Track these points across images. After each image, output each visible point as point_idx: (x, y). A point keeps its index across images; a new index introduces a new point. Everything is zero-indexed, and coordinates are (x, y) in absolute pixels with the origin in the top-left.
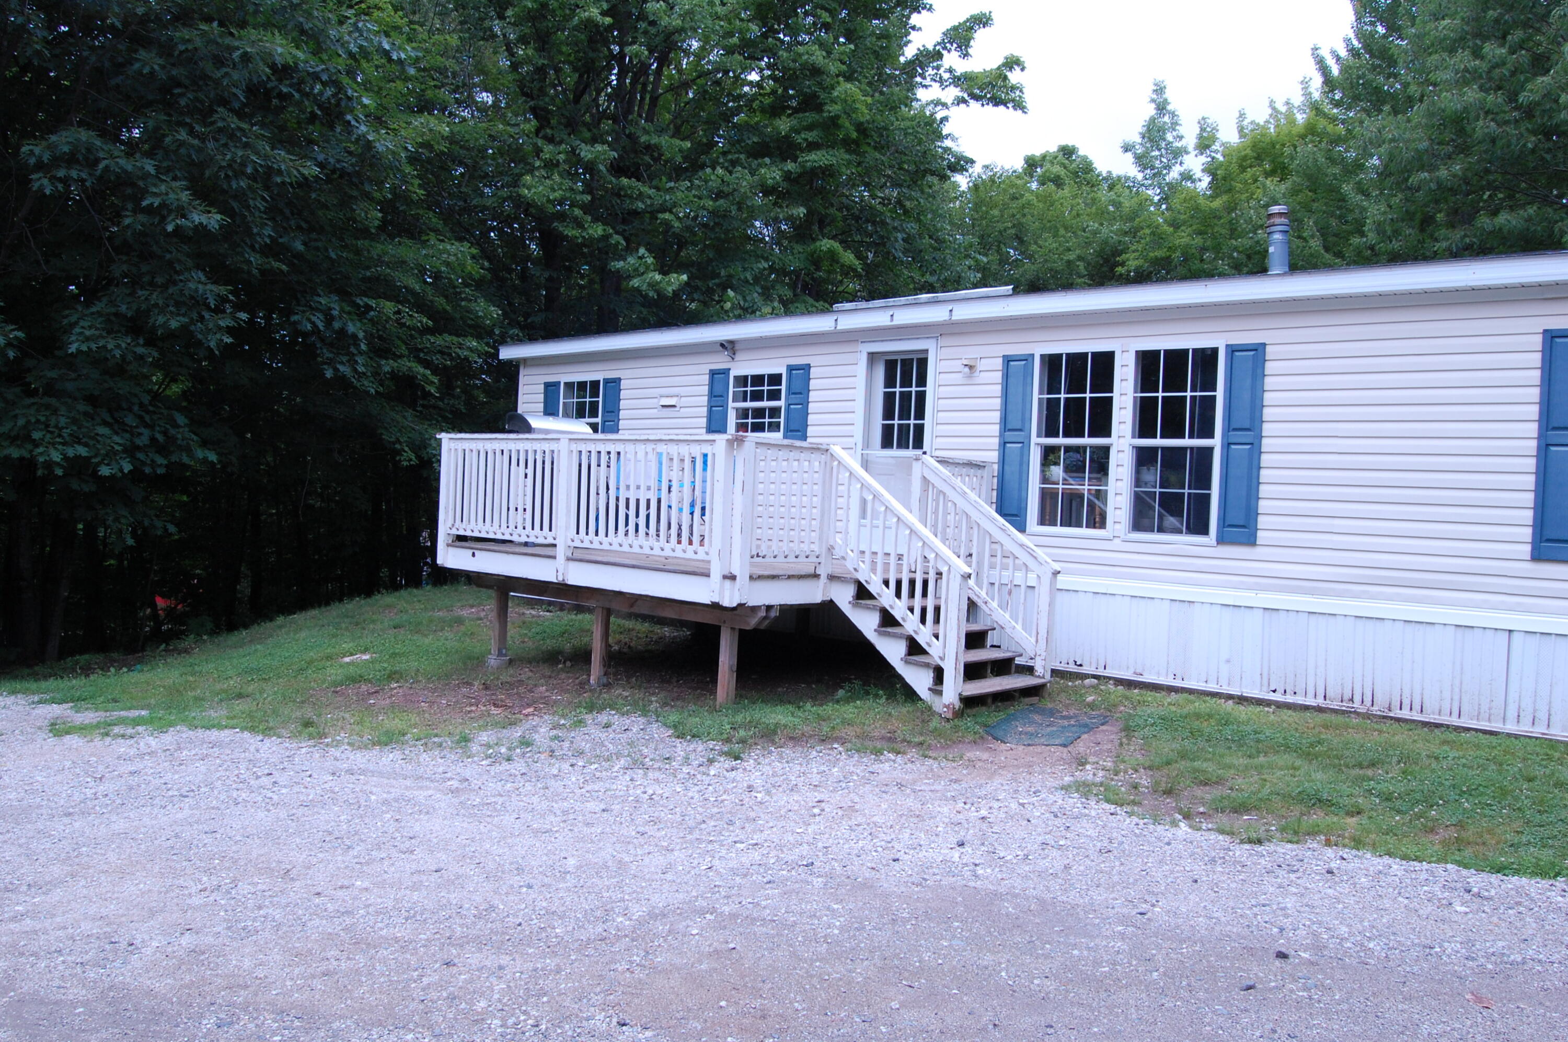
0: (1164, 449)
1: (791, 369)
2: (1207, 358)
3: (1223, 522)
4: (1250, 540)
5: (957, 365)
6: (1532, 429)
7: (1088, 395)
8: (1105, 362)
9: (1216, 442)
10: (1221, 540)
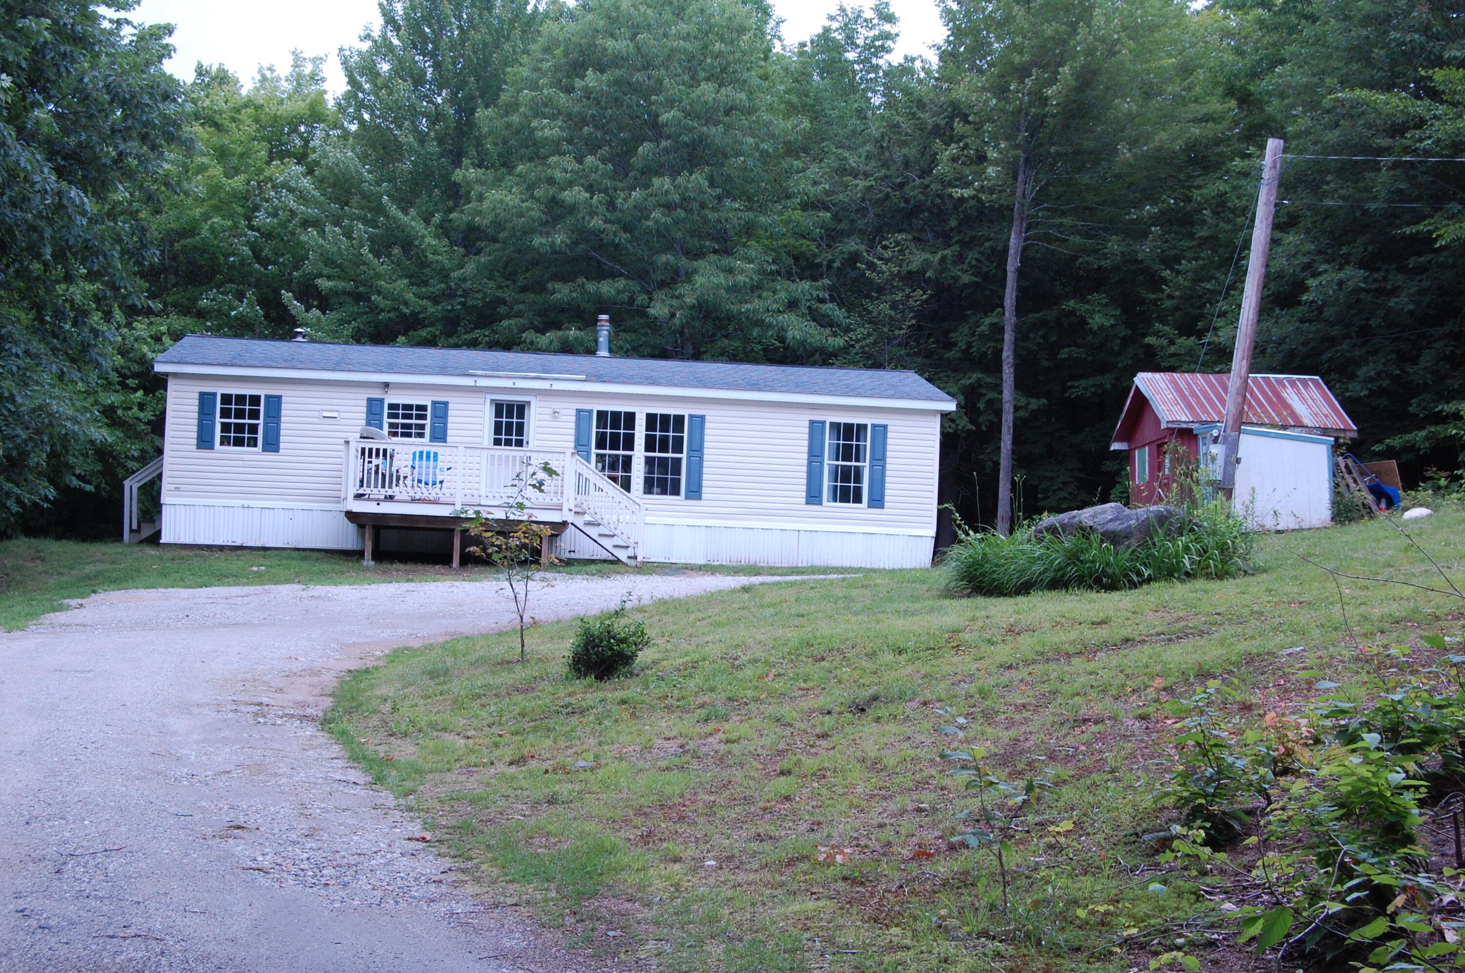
0: (659, 458)
1: (434, 403)
2: (680, 419)
3: (688, 491)
4: (699, 498)
5: (550, 411)
6: (806, 456)
7: (622, 431)
8: (630, 418)
9: (684, 456)
10: (687, 498)
